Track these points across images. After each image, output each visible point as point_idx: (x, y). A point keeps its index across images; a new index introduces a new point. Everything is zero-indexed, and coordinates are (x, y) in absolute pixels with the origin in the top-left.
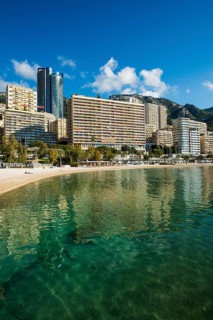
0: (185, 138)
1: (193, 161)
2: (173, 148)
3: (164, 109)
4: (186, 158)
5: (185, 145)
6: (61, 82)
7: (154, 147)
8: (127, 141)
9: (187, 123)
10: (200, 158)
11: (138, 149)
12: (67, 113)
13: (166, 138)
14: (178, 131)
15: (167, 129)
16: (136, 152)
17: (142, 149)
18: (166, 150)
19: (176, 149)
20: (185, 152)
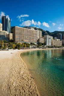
0: (48, 41)
1: (50, 48)
2: (44, 43)
3: (41, 32)
4: (49, 47)
5: (48, 43)
6: (10, 21)
7: (39, 43)
8: (32, 41)
9: (48, 36)
10: (52, 47)
11: (35, 44)
12: (13, 30)
13: (42, 40)
14: (46, 39)
15: (42, 38)
16: (35, 45)
17: (36, 44)
18: (42, 44)
19: (45, 44)
20: (47, 45)
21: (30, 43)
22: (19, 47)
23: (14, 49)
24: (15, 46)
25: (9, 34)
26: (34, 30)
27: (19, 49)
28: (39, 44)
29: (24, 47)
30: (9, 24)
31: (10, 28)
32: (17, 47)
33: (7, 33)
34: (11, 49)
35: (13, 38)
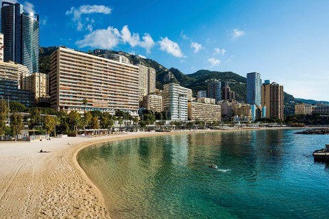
0: (175, 104)
1: (183, 128)
2: (163, 113)
3: (153, 72)
4: (179, 126)
5: (175, 111)
6: (36, 26)
7: (146, 112)
8: (120, 105)
9: (177, 88)
10: (189, 126)
11: (132, 114)
12: (47, 62)
13: (156, 103)
14: (168, 97)
15: (157, 94)
16: (130, 118)
17: (135, 114)
18: (158, 116)
19: (166, 114)
20: (174, 118)
21: (113, 113)
22: (72, 128)
23: (52, 135)
24: (58, 123)
25: (32, 78)
26: (127, 63)
27: (73, 135)
28: (147, 117)
29: (92, 125)
30: (33, 36)
31: (37, 53)
32: (65, 128)
33: (24, 70)
34: (41, 137)
35: (49, 92)
